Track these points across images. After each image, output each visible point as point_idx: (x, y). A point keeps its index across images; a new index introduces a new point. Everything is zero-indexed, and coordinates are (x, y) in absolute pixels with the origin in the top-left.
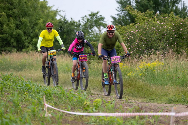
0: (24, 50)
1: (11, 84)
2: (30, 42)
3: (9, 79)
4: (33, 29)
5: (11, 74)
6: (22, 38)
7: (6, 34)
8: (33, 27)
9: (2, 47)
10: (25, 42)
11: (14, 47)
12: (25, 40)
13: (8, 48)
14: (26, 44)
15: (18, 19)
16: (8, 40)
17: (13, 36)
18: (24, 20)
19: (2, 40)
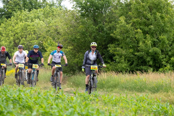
0: (161, 69)
1: (145, 106)
2: (168, 61)
3: (144, 100)
4: (171, 47)
5: (146, 95)
6: (159, 57)
7: (142, 52)
8: (171, 45)
9: (137, 66)
10: (162, 60)
11: (150, 66)
12: (163, 58)
13: (144, 67)
14: (164, 63)
15: (155, 35)
16: (144, 58)
17: (149, 54)
18: (161, 37)
19: (137, 58)
